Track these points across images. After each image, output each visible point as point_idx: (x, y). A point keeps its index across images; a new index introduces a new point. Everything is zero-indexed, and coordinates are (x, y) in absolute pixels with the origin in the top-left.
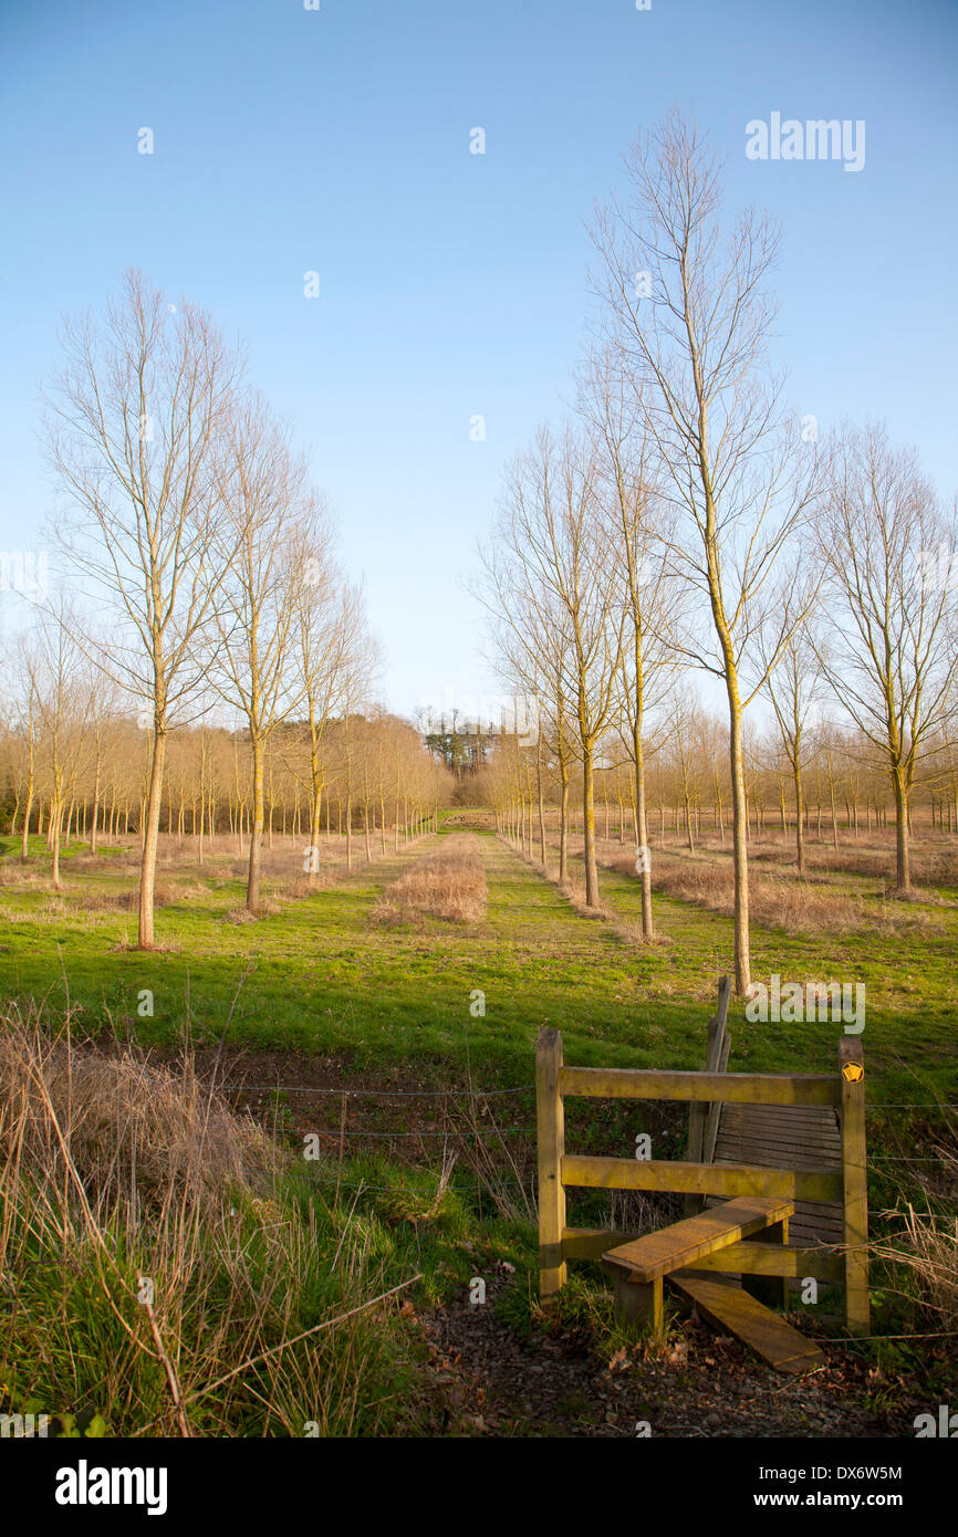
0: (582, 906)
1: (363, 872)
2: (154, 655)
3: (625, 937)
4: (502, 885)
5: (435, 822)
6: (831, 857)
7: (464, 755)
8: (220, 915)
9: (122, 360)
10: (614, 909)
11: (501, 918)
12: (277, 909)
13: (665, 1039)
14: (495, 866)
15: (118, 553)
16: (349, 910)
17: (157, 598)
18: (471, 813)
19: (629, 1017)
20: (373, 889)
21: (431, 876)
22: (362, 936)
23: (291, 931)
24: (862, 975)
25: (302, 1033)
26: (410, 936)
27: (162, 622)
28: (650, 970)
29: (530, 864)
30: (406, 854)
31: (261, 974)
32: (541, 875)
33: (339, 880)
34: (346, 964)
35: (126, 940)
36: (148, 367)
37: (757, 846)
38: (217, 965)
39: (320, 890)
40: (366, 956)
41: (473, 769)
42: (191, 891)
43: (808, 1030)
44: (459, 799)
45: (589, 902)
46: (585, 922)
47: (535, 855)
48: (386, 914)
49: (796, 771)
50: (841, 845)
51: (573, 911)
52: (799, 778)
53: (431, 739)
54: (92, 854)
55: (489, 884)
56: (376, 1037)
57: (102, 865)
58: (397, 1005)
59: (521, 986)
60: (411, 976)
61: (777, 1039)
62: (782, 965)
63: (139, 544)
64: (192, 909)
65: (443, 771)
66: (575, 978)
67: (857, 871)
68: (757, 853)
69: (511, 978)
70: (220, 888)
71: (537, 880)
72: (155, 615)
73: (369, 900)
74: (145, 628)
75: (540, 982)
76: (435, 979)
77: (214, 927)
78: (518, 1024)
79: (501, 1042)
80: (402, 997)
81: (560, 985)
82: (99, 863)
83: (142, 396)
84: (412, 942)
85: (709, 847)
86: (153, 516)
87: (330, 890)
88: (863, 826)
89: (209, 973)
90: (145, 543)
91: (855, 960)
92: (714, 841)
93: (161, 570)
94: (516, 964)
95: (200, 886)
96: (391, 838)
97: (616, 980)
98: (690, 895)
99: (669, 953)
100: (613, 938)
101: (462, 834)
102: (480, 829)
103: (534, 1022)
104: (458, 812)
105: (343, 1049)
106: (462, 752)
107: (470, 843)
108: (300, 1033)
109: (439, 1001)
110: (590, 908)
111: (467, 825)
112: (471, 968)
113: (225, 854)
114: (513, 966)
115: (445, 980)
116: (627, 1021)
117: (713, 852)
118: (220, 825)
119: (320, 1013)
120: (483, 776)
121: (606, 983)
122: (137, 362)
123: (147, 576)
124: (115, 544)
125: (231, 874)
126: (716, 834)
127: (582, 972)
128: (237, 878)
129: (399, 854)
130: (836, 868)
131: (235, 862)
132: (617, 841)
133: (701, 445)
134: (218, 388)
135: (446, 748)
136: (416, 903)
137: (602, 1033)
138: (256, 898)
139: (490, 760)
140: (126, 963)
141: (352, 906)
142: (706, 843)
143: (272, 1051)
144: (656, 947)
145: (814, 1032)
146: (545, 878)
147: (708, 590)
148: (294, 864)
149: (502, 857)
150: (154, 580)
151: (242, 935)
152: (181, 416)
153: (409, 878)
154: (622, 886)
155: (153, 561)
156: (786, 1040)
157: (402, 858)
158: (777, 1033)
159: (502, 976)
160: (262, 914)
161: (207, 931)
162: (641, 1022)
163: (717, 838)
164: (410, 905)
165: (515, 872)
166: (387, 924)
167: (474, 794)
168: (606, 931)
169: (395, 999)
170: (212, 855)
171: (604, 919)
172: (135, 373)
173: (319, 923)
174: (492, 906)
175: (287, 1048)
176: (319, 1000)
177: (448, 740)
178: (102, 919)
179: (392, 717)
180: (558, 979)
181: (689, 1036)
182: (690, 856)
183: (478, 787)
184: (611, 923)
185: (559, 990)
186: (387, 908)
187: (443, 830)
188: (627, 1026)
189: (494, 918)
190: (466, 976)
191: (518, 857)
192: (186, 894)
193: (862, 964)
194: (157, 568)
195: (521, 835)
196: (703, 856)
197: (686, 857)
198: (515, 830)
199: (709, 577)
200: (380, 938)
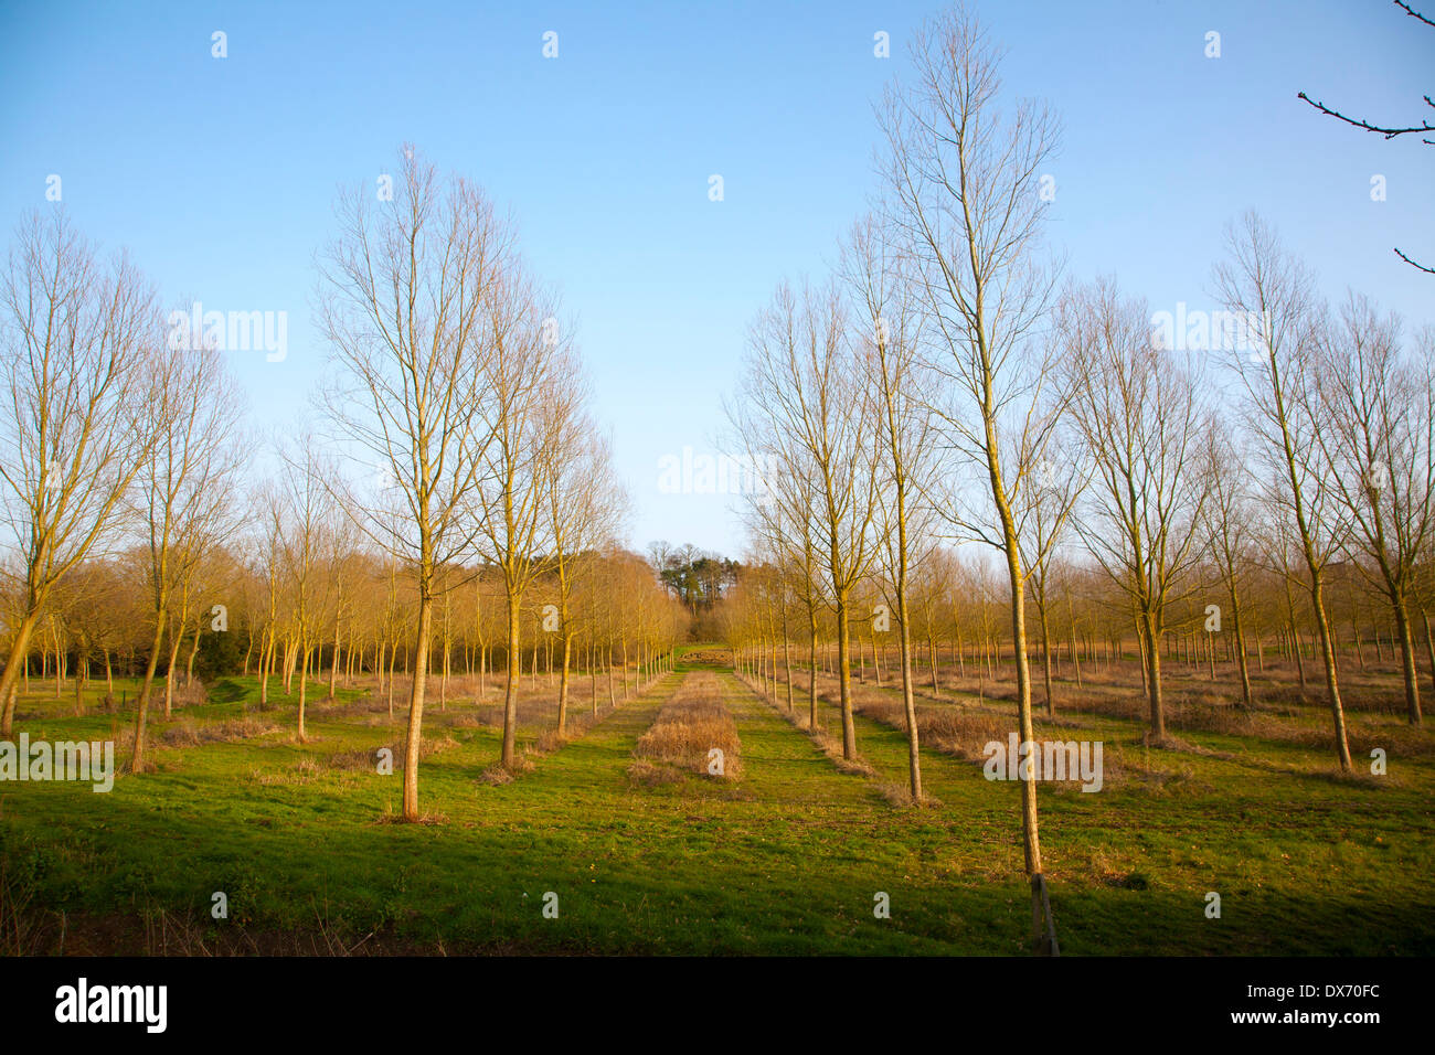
0: (840, 760)
1: (610, 720)
2: (421, 520)
3: (892, 799)
4: (752, 733)
5: (671, 659)
6: (1077, 697)
7: (699, 591)
8: (476, 773)
9: (393, 230)
10: (873, 762)
11: (759, 774)
12: (530, 765)
13: (967, 929)
14: (741, 712)
15: (388, 420)
16: (605, 766)
17: (424, 463)
18: (708, 650)
19: (925, 904)
20: (623, 741)
21: (681, 725)
22: (625, 799)
23: (553, 793)
24: (1146, 846)
25: (597, 928)
26: (673, 799)
27: (430, 486)
28: (931, 842)
29: (775, 707)
30: (647, 697)
31: (535, 852)
32: (790, 721)
33: (588, 730)
34: (621, 839)
35: (390, 810)
36: (419, 238)
37: (1000, 685)
38: (489, 842)
39: (570, 742)
40: (638, 828)
41: (708, 605)
42: (441, 745)
43: (1108, 917)
44: (695, 634)
45: (846, 755)
46: (845, 778)
47: (780, 698)
48: (644, 771)
49: (1042, 614)
50: (1085, 682)
51: (830, 765)
52: (1045, 620)
53: (665, 575)
54: (331, 699)
55: (741, 733)
56: (673, 932)
57: (343, 712)
58: (687, 892)
59: (805, 865)
60: (690, 854)
61: (1080, 928)
62: (1062, 834)
63: (407, 408)
64: (444, 767)
65: (679, 607)
66: (858, 854)
67: (1106, 713)
68: (1001, 693)
69: (792, 853)
70: (467, 740)
71: (784, 727)
72: (423, 480)
73: (624, 754)
74: (412, 492)
75: (823, 858)
76: (716, 857)
77: (470, 789)
78: (815, 914)
79: (803, 937)
80: (688, 881)
81: (844, 863)
82: (340, 710)
83: (413, 263)
84: (678, 807)
85: (951, 685)
86: (421, 381)
87: (579, 742)
88: (1102, 659)
89: (480, 851)
90: (413, 407)
91: (1134, 827)
92: (955, 679)
93: (428, 436)
94: (793, 837)
95: (449, 739)
96: (629, 677)
97: (898, 854)
98: (945, 745)
99: (944, 819)
100: (879, 799)
101: (700, 673)
102: (718, 666)
103: (831, 911)
104: (694, 649)
105: (640, 947)
106: (697, 588)
107: (711, 684)
108: (594, 928)
109: (728, 886)
110: (848, 763)
111: (704, 662)
112: (749, 843)
113: (465, 698)
114: (791, 839)
115: (726, 859)
116: (924, 909)
117: (958, 691)
118: (455, 664)
119: (610, 903)
120: (717, 611)
121: (890, 859)
122: (409, 232)
123: (414, 439)
124: (385, 411)
125: (476, 724)
126: (955, 670)
127: (863, 846)
128: (483, 728)
129: (640, 696)
130: (1087, 710)
131: (477, 708)
132: (857, 679)
133: (978, 322)
134: (488, 257)
135: (681, 584)
136: (672, 758)
137: (901, 923)
138: (511, 756)
139: (724, 595)
140: (395, 840)
141: (606, 761)
142: (949, 682)
143: (566, 949)
144: (928, 812)
145: (1116, 919)
146: (794, 725)
147: (987, 464)
148: (538, 710)
149: (744, 699)
150: (421, 445)
151: (502, 799)
152: (451, 283)
153: (659, 728)
154: (874, 734)
155: (421, 426)
156: (1089, 929)
157: (644, 701)
158: (1080, 921)
159: (782, 852)
160: (516, 772)
161: (466, 795)
162: (940, 910)
163: (956, 674)
164: (666, 760)
165: (762, 718)
166: (648, 784)
167: (710, 629)
168: (870, 790)
169: (682, 884)
170: (452, 698)
171: (865, 775)
172: (408, 243)
173: (578, 783)
174: (749, 760)
175: (582, 947)
176: (606, 887)
177: (683, 576)
178: (355, 780)
179: (626, 553)
180: (839, 854)
181: (991, 926)
182: (935, 697)
183: (714, 623)
184: (872, 780)
185: (843, 869)
186: (644, 765)
187: (681, 667)
188: (926, 915)
189: (754, 776)
190: (747, 853)
191: (762, 700)
192: (436, 749)
193: (1142, 831)
194: (425, 433)
195: (763, 675)
196: (947, 697)
197: (931, 698)
198: (753, 667)
199: (988, 450)
200: (643, 800)
